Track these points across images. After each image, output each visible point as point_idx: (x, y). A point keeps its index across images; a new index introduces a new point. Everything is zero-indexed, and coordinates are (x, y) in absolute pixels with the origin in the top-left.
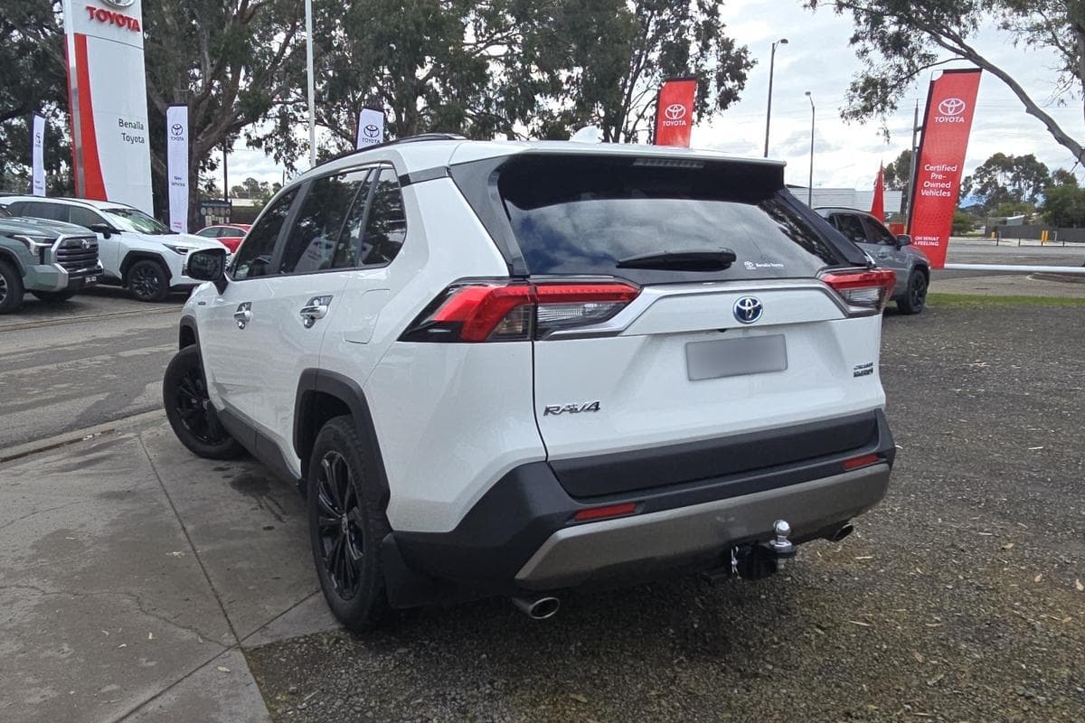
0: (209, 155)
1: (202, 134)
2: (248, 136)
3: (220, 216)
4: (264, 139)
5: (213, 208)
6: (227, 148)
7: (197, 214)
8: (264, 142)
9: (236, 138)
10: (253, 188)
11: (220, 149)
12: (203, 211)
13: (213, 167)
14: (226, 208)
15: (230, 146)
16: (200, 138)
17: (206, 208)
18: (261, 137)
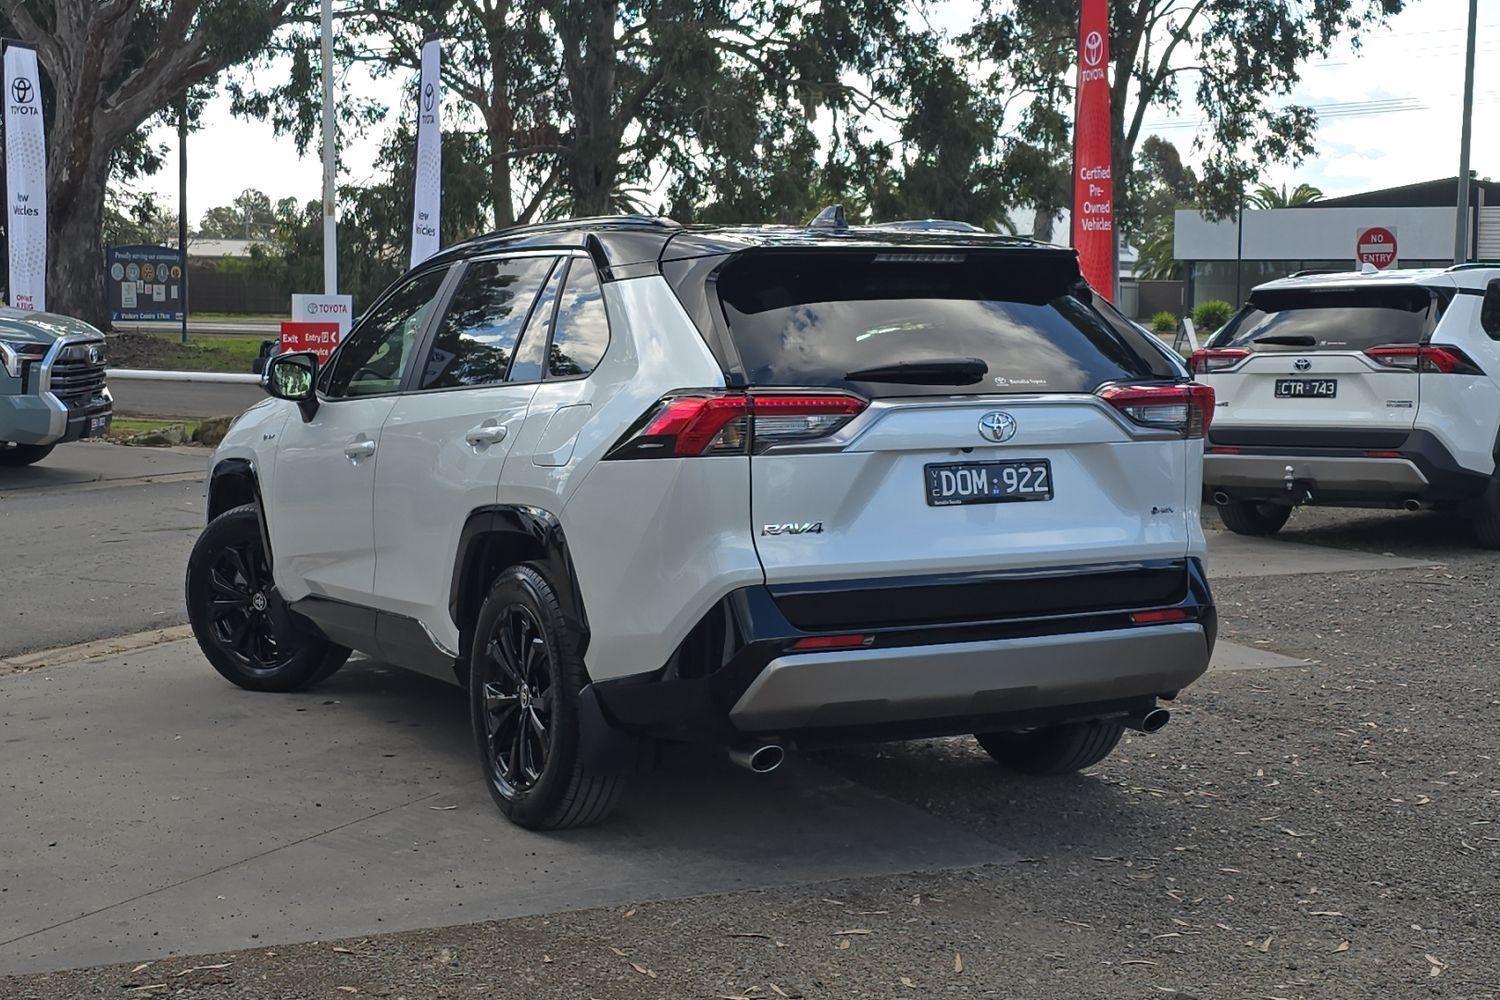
0: (142, 137)
1: (118, 93)
2: (236, 90)
3: (156, 281)
4: (274, 97)
5: (140, 263)
6: (186, 119)
7: (100, 278)
8: (272, 106)
9: (207, 96)
10: (256, 214)
11: (171, 122)
12: (117, 271)
13: (151, 165)
14: (170, 264)
15: (194, 115)
16: (111, 101)
17: (125, 263)
18: (266, 92)
